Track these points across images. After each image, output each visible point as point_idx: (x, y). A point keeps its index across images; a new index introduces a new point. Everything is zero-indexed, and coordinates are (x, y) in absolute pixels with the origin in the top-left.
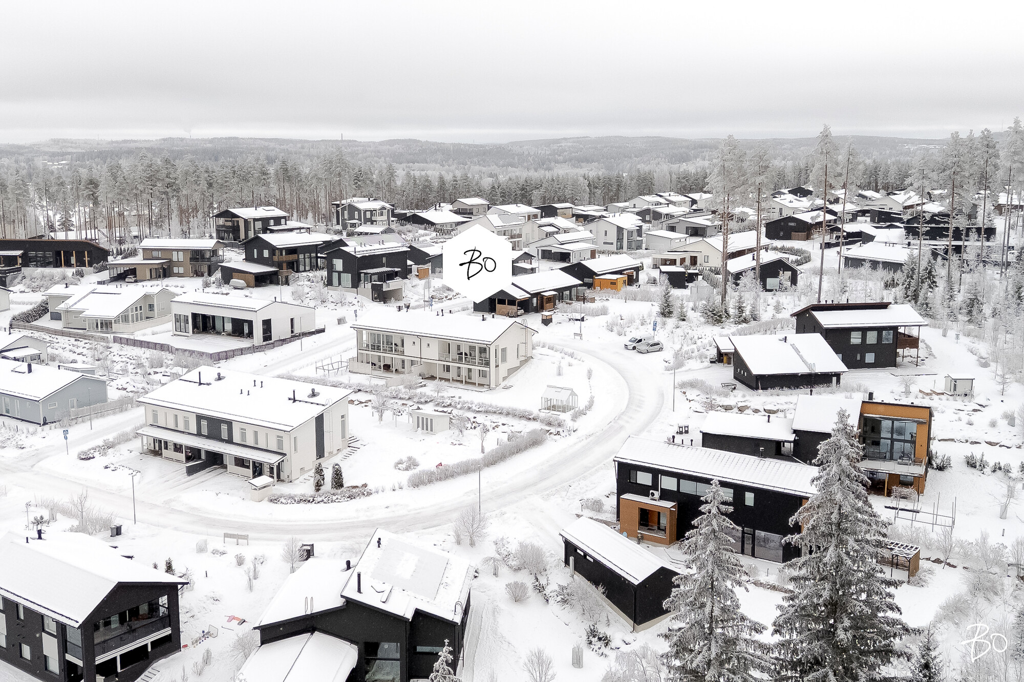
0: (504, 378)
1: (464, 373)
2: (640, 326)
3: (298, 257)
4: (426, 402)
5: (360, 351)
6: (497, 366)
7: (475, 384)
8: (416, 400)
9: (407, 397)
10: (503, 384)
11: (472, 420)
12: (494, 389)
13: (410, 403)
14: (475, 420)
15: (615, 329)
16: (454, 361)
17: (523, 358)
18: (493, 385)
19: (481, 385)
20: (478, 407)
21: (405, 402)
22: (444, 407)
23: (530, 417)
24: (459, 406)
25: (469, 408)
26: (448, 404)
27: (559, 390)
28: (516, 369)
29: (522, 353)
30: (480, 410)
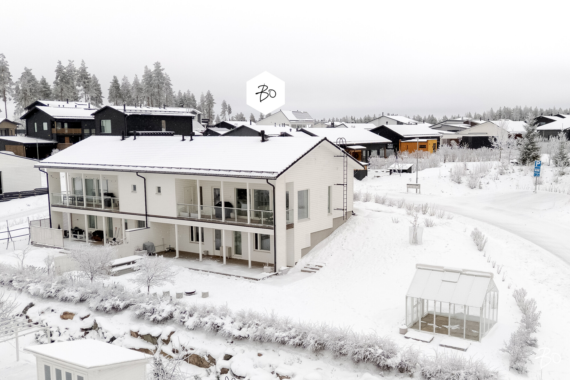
0: (305, 252)
1: (227, 242)
2: (499, 176)
3: (83, 131)
4: (116, 309)
5: (53, 209)
6: (290, 226)
7: (244, 263)
8: (93, 303)
9: (77, 296)
10: (302, 262)
11: (221, 363)
12: (284, 273)
13: (81, 310)
14: (226, 364)
15: (464, 179)
16: (205, 219)
17: (341, 214)
18: (281, 266)
19: (258, 265)
20: (238, 324)
21: (69, 308)
22: (156, 322)
23: (389, 362)
24: (190, 322)
25: (216, 329)
26: (165, 315)
27: (454, 277)
28: (327, 233)
29: (337, 202)
30: (243, 333)
